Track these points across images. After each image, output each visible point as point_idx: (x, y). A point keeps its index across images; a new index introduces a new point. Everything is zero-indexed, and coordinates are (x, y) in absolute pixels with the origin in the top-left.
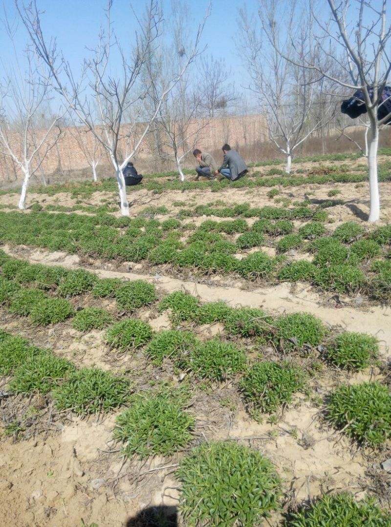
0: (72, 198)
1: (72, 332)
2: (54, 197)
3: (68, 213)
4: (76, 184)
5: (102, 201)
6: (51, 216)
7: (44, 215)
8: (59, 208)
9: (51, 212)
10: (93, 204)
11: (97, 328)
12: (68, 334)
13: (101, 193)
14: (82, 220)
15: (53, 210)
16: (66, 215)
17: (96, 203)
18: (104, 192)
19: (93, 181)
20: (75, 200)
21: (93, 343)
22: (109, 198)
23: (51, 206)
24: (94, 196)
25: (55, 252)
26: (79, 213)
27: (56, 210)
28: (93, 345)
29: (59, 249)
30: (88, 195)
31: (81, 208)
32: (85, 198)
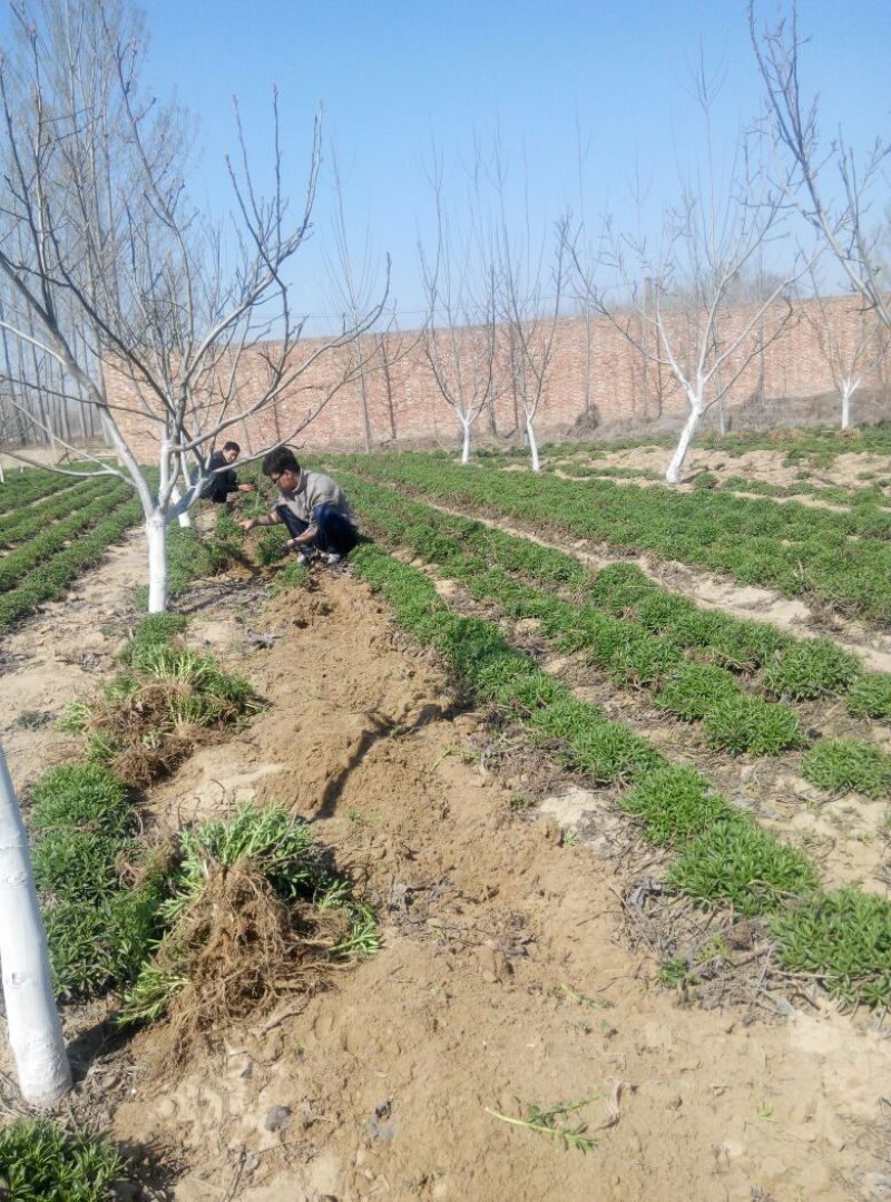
0: (785, 465)
1: (801, 786)
2: (743, 461)
3: (781, 501)
4: (794, 433)
5: (862, 477)
6: (741, 504)
7: (724, 499)
8: (757, 487)
9: (738, 494)
10: (839, 481)
11: (861, 793)
12: (788, 787)
13: (858, 458)
14: (814, 518)
15: (742, 490)
16: (776, 504)
17: (847, 480)
18: (864, 454)
19: (838, 426)
20: (793, 470)
21: (852, 828)
22: (880, 471)
23: (738, 481)
24: (840, 463)
25: (749, 588)
26: (805, 500)
27: (748, 490)
28: (854, 833)
29: (759, 581)
30: (826, 460)
31: (809, 490)
32: (817, 466)
